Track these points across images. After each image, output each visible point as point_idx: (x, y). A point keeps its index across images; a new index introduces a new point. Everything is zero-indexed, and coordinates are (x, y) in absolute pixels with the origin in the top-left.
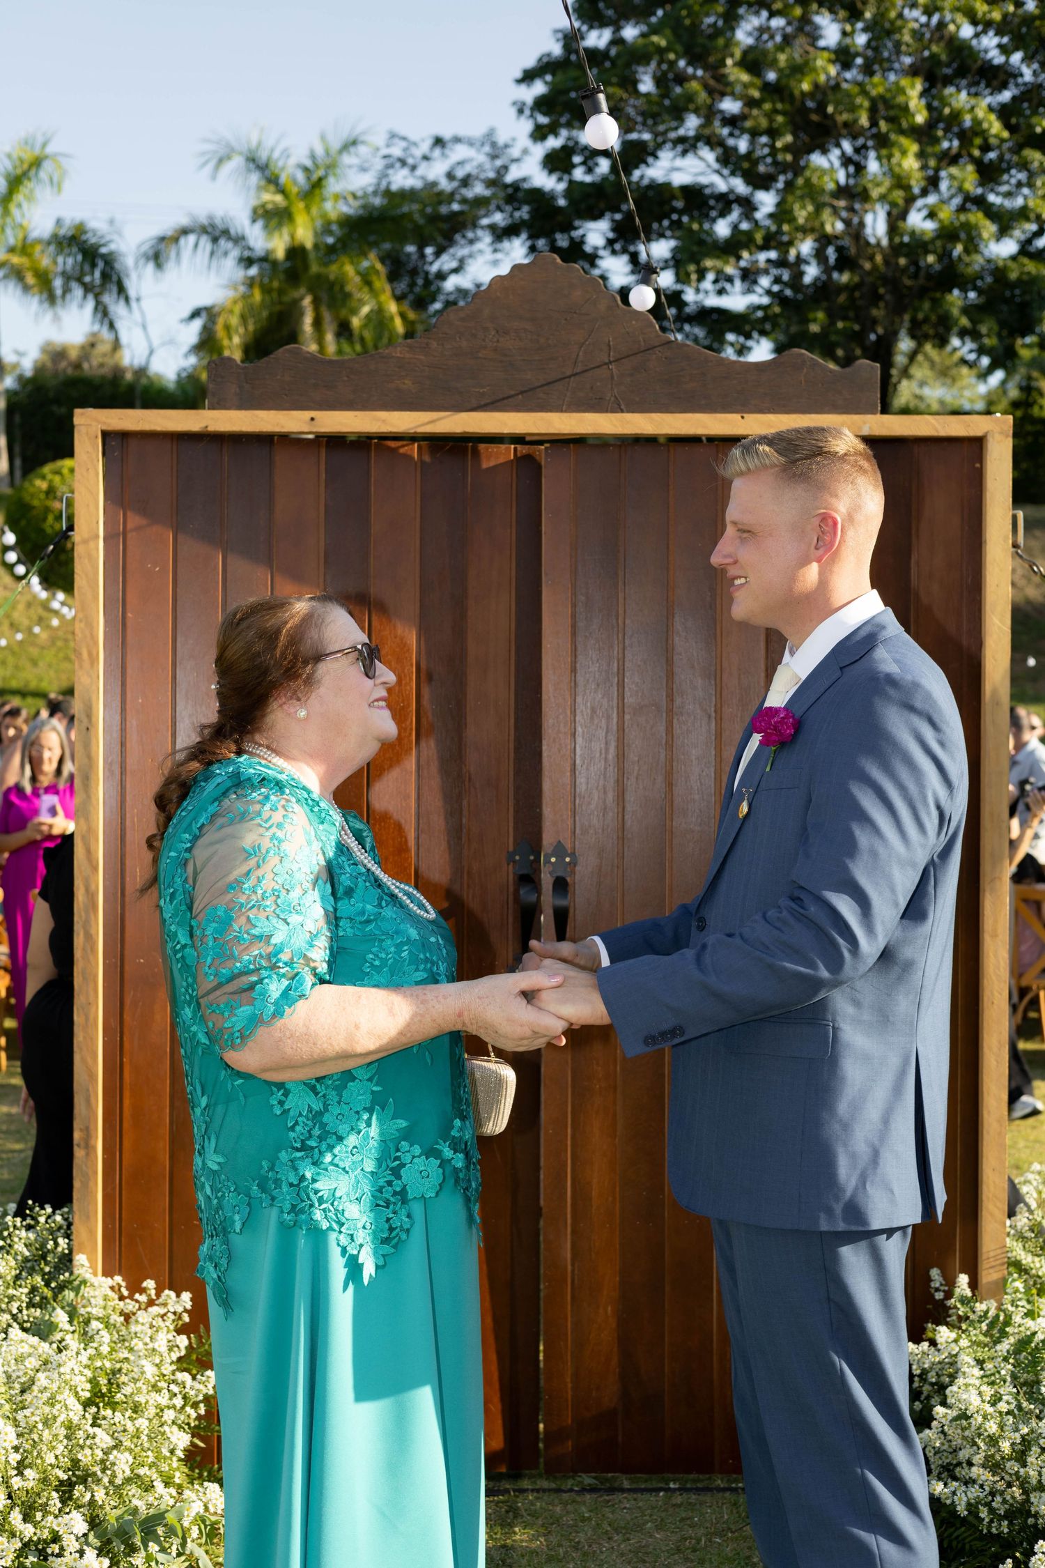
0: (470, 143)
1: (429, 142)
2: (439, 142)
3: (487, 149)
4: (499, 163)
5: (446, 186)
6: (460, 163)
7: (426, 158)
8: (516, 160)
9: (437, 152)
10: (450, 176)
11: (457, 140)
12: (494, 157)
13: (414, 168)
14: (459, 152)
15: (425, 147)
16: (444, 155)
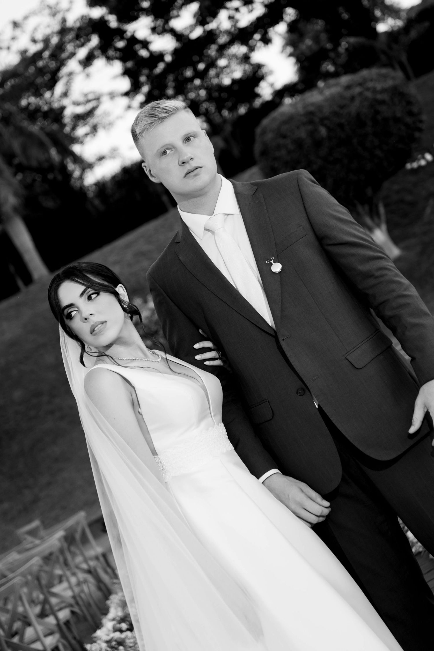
0: (34, 13)
1: (10, 27)
2: (16, 25)
3: (47, 11)
4: (59, 17)
5: (33, 49)
6: (35, 29)
7: (13, 38)
8: (68, 10)
9: (18, 32)
10: (34, 41)
11: (26, 18)
12: (54, 15)
13: (9, 48)
14: (30, 25)
15: (9, 31)
16: (23, 32)
